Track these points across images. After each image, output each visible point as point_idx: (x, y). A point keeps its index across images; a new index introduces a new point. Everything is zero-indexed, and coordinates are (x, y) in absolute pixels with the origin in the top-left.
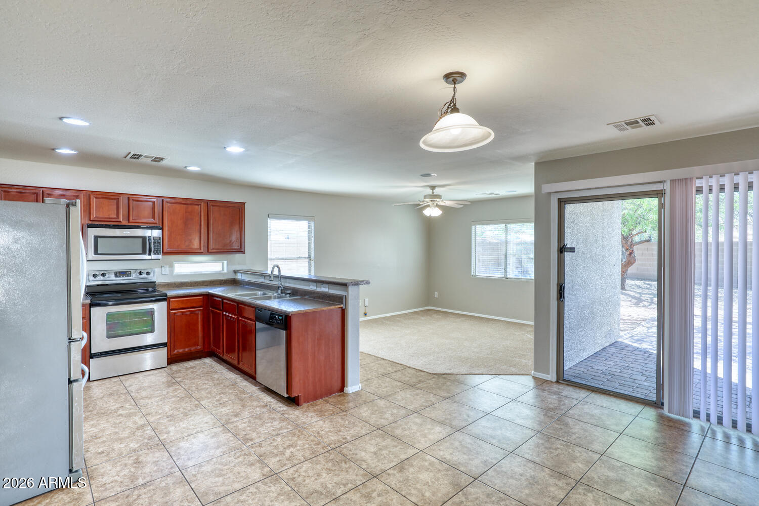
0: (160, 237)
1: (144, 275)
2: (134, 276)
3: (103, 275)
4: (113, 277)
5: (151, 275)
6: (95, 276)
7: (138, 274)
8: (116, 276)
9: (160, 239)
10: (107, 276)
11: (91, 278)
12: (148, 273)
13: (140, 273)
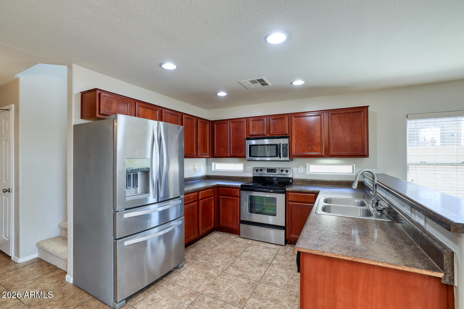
0: (287, 144)
1: (284, 172)
2: (278, 172)
3: (261, 170)
4: (266, 172)
5: (289, 173)
6: (257, 171)
7: (280, 171)
8: (268, 172)
9: (287, 146)
10: (263, 171)
11: (255, 172)
12: (287, 171)
13: (282, 171)
